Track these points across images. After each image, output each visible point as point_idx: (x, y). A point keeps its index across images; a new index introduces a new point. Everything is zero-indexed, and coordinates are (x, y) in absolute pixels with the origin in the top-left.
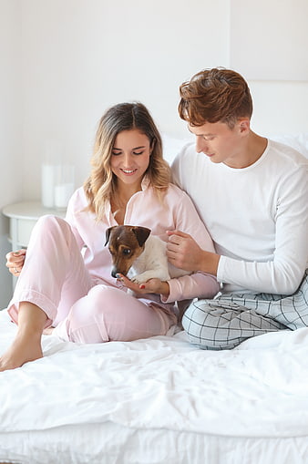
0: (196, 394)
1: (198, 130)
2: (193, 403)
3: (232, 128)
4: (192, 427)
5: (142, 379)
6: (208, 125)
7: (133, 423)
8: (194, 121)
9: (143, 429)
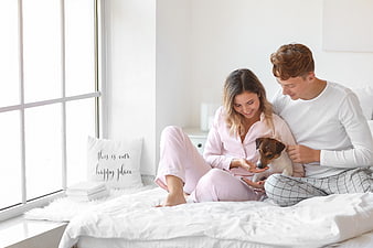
0: (258, 225)
1: (285, 82)
2: (255, 229)
3: (305, 79)
4: (250, 239)
5: (230, 217)
6: (291, 79)
7: (217, 236)
8: (283, 78)
9: (223, 240)
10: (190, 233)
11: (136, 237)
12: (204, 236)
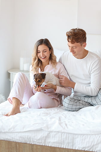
0: (67, 123)
2: (66, 125)
3: (81, 45)
5: (51, 118)
7: (49, 130)
8: (72, 42)
9: (52, 132)
10: (35, 128)
11: (6, 130)
12: (42, 130)
